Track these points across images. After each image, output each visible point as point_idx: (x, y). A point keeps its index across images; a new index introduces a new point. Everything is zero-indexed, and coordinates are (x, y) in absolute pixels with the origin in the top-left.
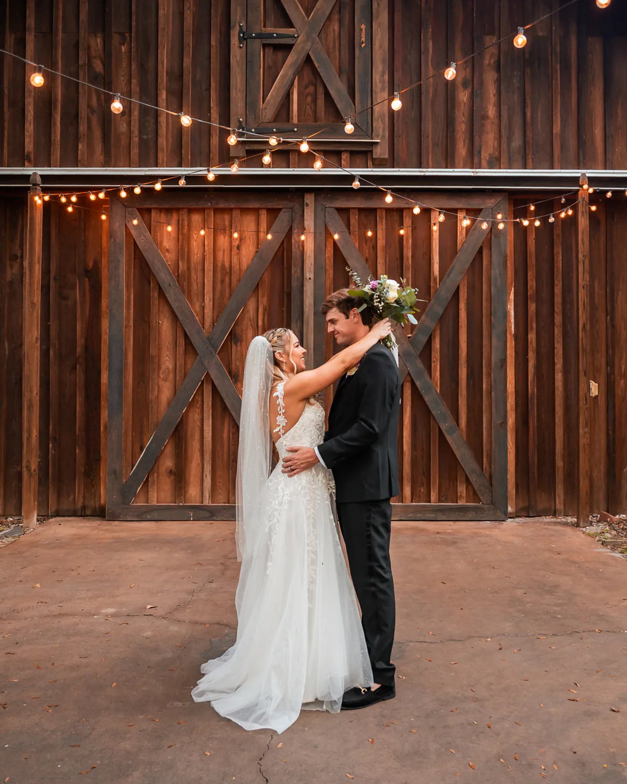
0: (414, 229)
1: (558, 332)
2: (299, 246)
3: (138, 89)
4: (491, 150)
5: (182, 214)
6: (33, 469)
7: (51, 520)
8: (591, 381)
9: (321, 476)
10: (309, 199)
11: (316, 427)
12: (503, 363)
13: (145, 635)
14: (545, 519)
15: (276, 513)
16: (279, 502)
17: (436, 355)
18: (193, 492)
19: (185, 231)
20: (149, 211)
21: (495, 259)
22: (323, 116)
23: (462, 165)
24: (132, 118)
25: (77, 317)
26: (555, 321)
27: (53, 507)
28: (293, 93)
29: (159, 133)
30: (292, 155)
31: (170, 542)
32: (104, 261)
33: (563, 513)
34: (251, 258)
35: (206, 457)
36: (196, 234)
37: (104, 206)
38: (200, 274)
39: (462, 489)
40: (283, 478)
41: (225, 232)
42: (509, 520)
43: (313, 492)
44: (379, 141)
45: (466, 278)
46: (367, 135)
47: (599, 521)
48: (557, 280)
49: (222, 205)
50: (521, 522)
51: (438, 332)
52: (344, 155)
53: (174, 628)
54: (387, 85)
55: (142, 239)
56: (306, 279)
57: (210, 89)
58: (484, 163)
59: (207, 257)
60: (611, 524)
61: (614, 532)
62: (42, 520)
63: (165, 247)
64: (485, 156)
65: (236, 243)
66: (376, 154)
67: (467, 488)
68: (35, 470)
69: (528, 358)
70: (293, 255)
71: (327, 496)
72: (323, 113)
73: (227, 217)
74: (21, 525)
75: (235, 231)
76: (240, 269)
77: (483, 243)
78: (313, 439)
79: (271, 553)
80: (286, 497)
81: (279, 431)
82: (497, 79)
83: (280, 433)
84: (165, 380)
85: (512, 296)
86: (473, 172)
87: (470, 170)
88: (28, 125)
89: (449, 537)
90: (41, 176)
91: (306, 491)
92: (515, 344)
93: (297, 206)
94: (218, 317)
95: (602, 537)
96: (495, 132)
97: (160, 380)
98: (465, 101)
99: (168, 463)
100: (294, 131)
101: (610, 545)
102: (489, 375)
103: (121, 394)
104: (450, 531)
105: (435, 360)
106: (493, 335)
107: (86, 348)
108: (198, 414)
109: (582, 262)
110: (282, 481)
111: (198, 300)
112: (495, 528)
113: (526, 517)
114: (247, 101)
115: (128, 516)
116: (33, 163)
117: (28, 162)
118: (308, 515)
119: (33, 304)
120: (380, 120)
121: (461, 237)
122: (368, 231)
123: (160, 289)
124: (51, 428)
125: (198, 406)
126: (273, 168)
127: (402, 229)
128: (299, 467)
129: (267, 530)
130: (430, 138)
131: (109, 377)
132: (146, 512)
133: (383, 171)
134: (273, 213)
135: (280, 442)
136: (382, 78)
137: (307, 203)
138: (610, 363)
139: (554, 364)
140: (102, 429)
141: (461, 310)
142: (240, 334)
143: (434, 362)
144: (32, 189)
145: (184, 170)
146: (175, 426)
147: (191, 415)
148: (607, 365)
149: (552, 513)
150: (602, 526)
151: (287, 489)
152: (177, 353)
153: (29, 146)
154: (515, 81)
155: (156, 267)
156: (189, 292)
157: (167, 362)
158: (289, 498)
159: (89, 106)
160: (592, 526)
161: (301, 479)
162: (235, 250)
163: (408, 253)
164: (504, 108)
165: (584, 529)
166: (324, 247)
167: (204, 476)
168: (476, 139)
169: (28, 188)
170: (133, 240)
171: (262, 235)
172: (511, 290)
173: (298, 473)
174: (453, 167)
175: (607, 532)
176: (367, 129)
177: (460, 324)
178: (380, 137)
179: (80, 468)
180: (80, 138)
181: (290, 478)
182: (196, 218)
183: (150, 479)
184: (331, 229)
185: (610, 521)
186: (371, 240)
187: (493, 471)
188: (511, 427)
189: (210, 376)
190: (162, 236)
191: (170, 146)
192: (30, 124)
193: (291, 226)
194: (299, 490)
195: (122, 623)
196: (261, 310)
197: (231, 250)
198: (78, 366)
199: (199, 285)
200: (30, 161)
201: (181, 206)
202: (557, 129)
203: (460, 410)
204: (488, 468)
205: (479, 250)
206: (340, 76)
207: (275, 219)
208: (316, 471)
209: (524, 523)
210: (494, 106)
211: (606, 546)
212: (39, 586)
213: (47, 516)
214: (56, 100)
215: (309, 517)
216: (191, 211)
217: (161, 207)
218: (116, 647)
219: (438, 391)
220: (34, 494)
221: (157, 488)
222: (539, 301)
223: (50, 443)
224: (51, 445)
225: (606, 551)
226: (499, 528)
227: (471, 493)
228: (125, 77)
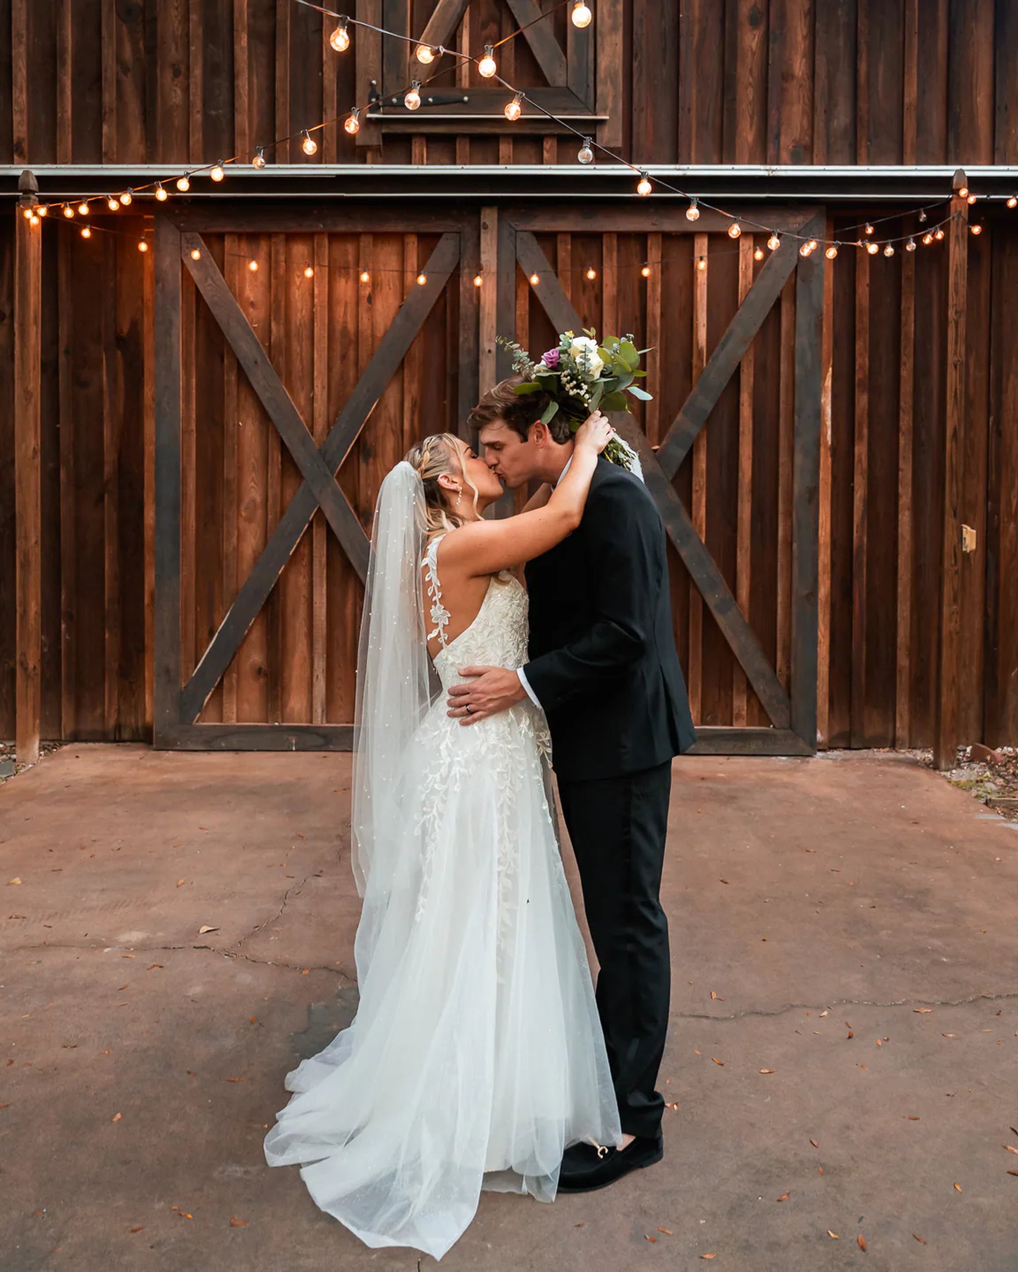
0: (665, 269)
1: (904, 442)
2: (471, 299)
3: (200, 31)
4: (797, 134)
5: (275, 243)
6: (31, 666)
7: (65, 748)
8: (965, 526)
9: (525, 723)
10: (489, 217)
11: (512, 626)
12: (813, 493)
13: (190, 994)
14: (876, 753)
15: (436, 799)
16: (441, 775)
17: (700, 481)
18: (296, 703)
19: (282, 271)
20: (221, 237)
21: (803, 319)
22: (513, 75)
23: (747, 158)
24: (192, 80)
25: (105, 415)
26: (901, 423)
27: (68, 725)
28: (461, 37)
29: (237, 105)
30: (460, 143)
31: (254, 793)
32: (147, 322)
33: (907, 745)
34: (391, 316)
35: (317, 647)
36: (299, 277)
37: (146, 230)
38: (306, 344)
39: (740, 703)
40: (449, 729)
41: (348, 274)
42: (820, 754)
43: (511, 757)
44: (607, 117)
45: (752, 352)
46: (587, 108)
47: (971, 760)
48: (905, 355)
49: (341, 228)
50: (839, 759)
51: (703, 442)
52: (547, 143)
53: (245, 978)
54: (621, 20)
55: (210, 285)
56: (484, 351)
57: (321, 30)
58: (784, 155)
59: (317, 316)
60: (993, 766)
61: (1000, 781)
62: (50, 748)
63: (248, 298)
64: (786, 142)
65: (367, 292)
66: (602, 140)
67: (748, 701)
68: (35, 668)
69: (853, 487)
70: (462, 311)
71: (536, 766)
72: (512, 70)
73: (350, 248)
74: (14, 756)
75: (364, 271)
76: (373, 336)
77: (781, 292)
78: (508, 652)
79: (425, 878)
80: (456, 769)
81: (439, 636)
82: (809, 9)
83: (441, 640)
84: (250, 520)
85: (828, 383)
86: (767, 170)
87: (762, 167)
88: (18, 92)
89: (723, 788)
90: (38, 178)
91: (496, 754)
92: (833, 462)
93: (468, 230)
94: (336, 415)
95: (982, 789)
96: (804, 102)
97: (241, 519)
98: (754, 48)
99: (254, 656)
100: (462, 102)
101: (999, 807)
102: (789, 514)
103: (176, 543)
104: (722, 775)
105: (697, 488)
106: (797, 448)
107: (121, 468)
108: (304, 576)
109: (953, 323)
110: (448, 734)
111: (303, 388)
112: (795, 769)
113: (845, 749)
114: (385, 51)
115: (189, 743)
116: (27, 156)
117: (19, 156)
118: (500, 803)
119: (27, 394)
120: (609, 81)
121: (744, 280)
122: (588, 270)
123: (240, 369)
124: (63, 597)
125: (304, 563)
126: (427, 164)
127: (645, 266)
128: (482, 708)
129: (417, 832)
130: (693, 113)
131: (157, 513)
132: (218, 737)
133: (613, 169)
134: (429, 241)
135: (441, 657)
136: (612, 9)
137: (485, 223)
138: (992, 495)
139: (897, 496)
140: (147, 600)
141: (743, 405)
142: (373, 444)
143: (697, 491)
144: (23, 198)
145: (279, 168)
146: (265, 596)
147: (292, 577)
148: (988, 497)
149: (890, 743)
150: (979, 770)
151: (460, 752)
152: (269, 475)
153: (20, 128)
154: (840, 13)
155: (233, 332)
156: (289, 374)
157: (253, 491)
158: (462, 770)
159: (120, 61)
160: (962, 768)
161: (486, 731)
162: (364, 304)
163: (655, 308)
164: (821, 60)
165: (948, 774)
166: (514, 297)
167: (315, 678)
168: (773, 113)
169: (17, 199)
170: (194, 287)
171: (409, 277)
172: (827, 371)
173: (480, 719)
174: (733, 162)
175: (989, 781)
176: (587, 97)
177: (741, 429)
178: (608, 112)
179: (112, 663)
180: (105, 114)
181: (465, 728)
182: (300, 249)
183: (225, 683)
184: (525, 268)
185: (991, 760)
186: (593, 287)
187: (793, 672)
188: (823, 599)
189: (324, 515)
190: (243, 280)
191: (255, 128)
192: (21, 91)
193: (459, 264)
194: (483, 753)
195: (152, 965)
196: (407, 405)
197: (357, 304)
198: (106, 496)
199: (305, 362)
200: (21, 154)
201: (274, 229)
202: (911, 93)
203: (739, 574)
204: (785, 669)
205: (775, 303)
206: (540, 6)
207: (432, 250)
208: (516, 716)
209: (845, 760)
210: (803, 57)
211: (993, 807)
212: (20, 882)
213: (59, 740)
214: (64, 50)
215: (502, 806)
216: (290, 237)
217: (240, 230)
218: (133, 1021)
219: (703, 541)
220: (34, 708)
221: (237, 698)
222: (873, 391)
223: (62, 621)
224: (63, 626)
225: (995, 817)
226: (804, 771)
227: (756, 711)
228: (179, 9)
